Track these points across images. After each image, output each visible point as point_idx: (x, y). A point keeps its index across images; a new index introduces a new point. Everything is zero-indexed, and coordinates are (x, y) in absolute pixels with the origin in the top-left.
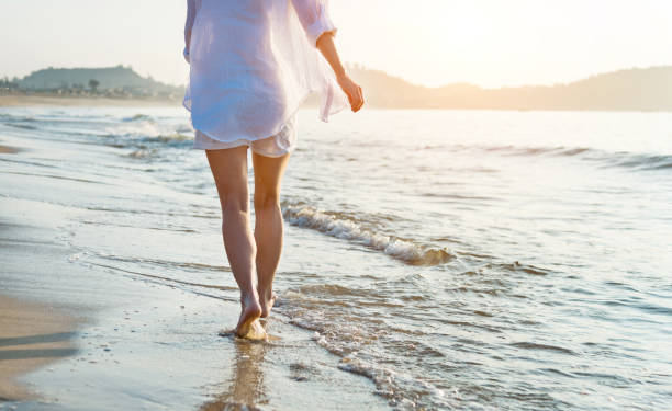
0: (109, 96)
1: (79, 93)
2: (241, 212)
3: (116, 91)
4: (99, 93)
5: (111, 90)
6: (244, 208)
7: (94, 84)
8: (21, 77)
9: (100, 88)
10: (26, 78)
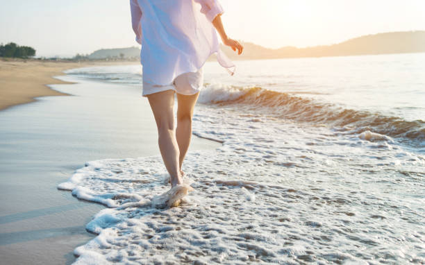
0: (129, 60)
1: (116, 60)
2: (169, 130)
3: (132, 58)
4: (124, 59)
5: (130, 58)
6: (171, 128)
7: (122, 55)
8: (89, 54)
9: (125, 57)
10: (92, 54)
